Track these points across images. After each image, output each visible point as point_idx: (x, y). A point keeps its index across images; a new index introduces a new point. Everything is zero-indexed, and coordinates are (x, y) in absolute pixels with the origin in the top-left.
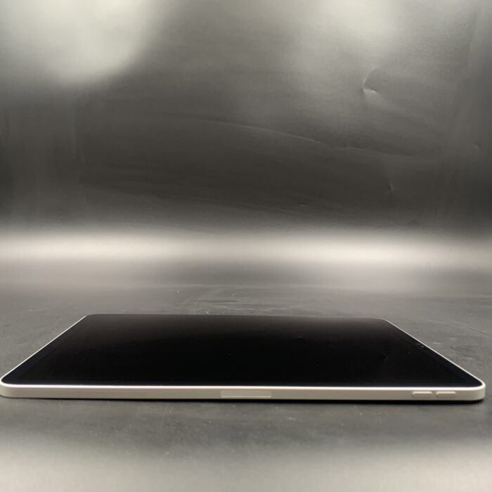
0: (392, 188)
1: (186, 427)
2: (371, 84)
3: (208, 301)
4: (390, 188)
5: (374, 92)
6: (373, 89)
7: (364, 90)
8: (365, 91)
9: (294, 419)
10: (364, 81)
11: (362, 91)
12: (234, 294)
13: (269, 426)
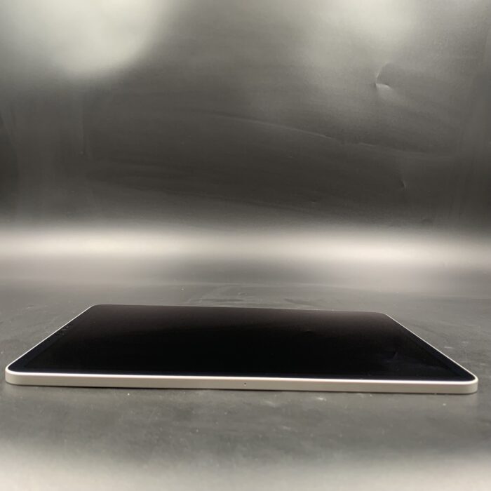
0: (405, 186)
1: (170, 437)
2: (384, 79)
3: (212, 300)
4: (403, 185)
5: (387, 86)
6: (386, 84)
7: (377, 85)
8: (379, 86)
9: (289, 429)
10: (377, 76)
11: (375, 86)
12: (239, 293)
13: (260, 436)
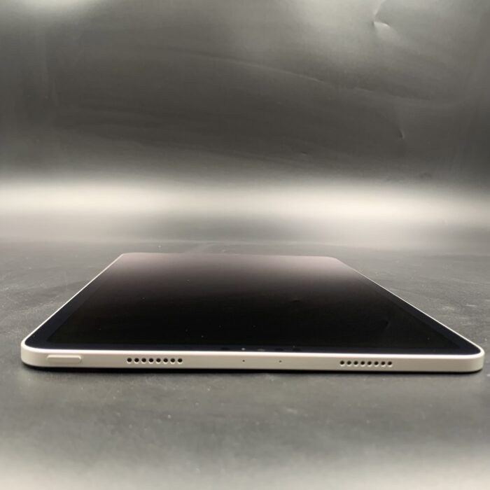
0: (404, 136)
2: (383, 17)
4: (401, 136)
5: (386, 25)
6: (387, 23)
8: (377, 24)
11: (373, 24)
13: (258, 423)
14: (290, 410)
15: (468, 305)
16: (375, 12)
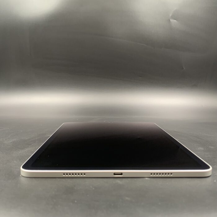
0: (184, 69)
2: (174, 17)
5: (175, 21)
8: (171, 20)
11: (170, 20)
14: (127, 198)
15: (210, 147)
16: (171, 15)
